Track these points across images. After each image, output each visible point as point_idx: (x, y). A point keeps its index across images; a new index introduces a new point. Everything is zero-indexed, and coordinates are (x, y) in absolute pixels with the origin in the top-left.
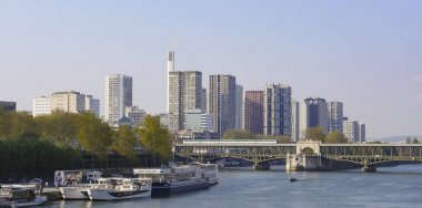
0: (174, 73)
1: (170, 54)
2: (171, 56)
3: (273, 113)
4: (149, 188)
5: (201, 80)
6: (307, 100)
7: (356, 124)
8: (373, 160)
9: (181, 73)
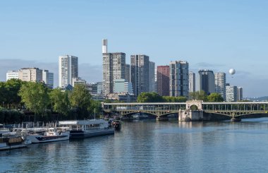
0: (106, 54)
1: (105, 41)
2: (105, 43)
3: (176, 81)
4: (68, 134)
5: (125, 59)
6: (200, 72)
7: (235, 88)
8: (238, 113)
9: (111, 54)
